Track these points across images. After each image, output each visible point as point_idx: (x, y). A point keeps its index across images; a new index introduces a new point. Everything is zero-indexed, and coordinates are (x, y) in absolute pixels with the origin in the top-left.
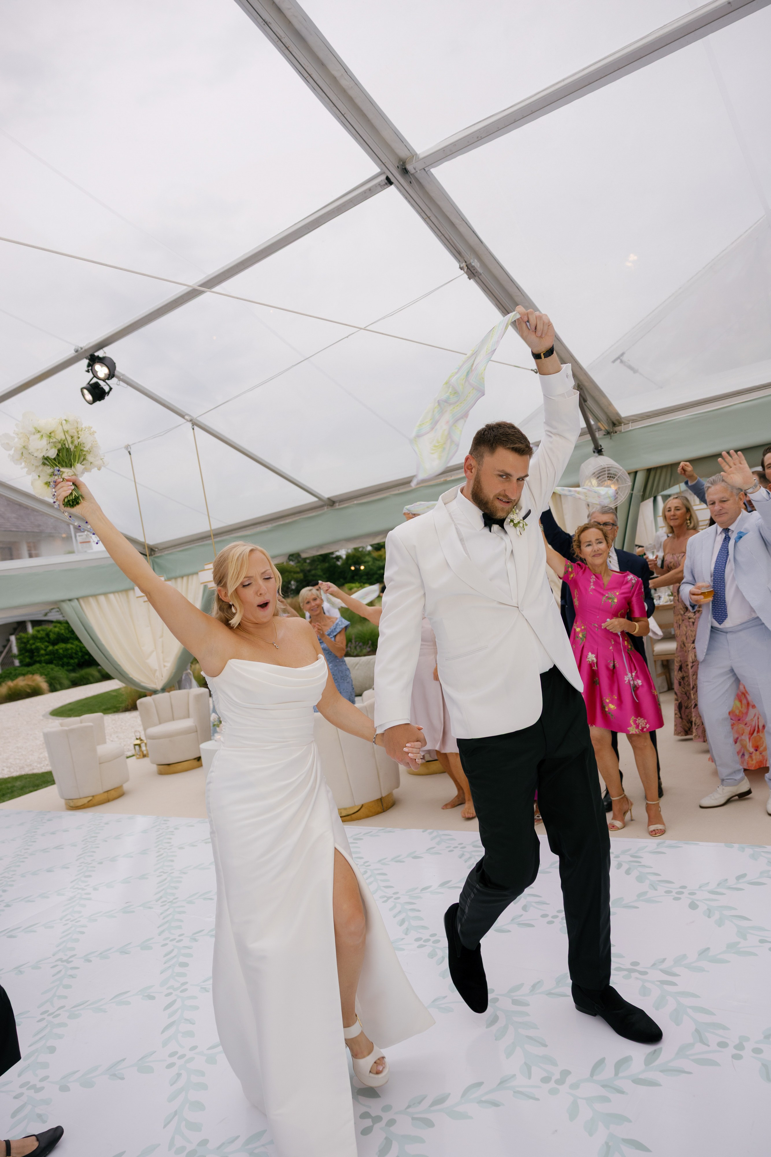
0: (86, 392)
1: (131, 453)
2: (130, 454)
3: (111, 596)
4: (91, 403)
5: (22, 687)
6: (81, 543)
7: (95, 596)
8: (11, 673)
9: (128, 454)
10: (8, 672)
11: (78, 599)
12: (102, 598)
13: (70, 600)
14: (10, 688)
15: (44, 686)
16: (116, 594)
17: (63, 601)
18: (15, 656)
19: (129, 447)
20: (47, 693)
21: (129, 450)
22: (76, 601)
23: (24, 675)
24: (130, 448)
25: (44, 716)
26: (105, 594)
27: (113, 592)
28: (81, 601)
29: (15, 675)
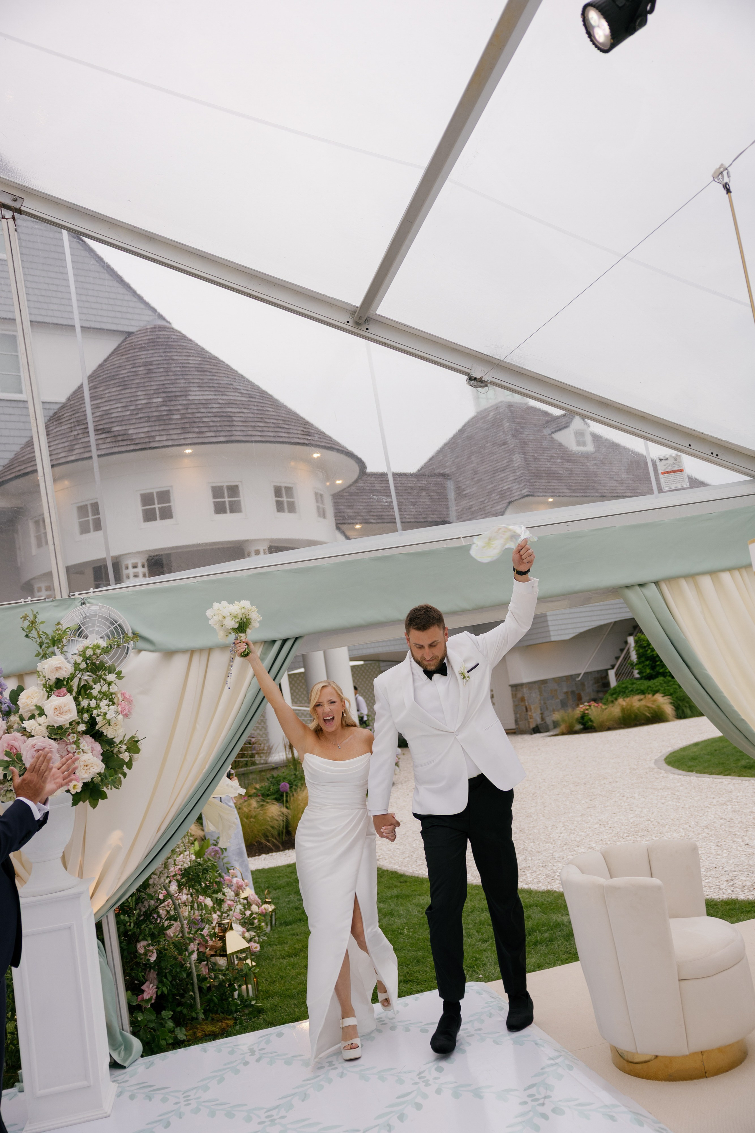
0: (594, 16)
1: (731, 189)
2: (728, 191)
3: (726, 577)
4: (606, 48)
5: (639, 709)
6: (664, 473)
7: (691, 577)
8: (626, 688)
9: (725, 192)
10: (624, 686)
11: (656, 583)
12: (706, 582)
13: (641, 585)
14: (623, 710)
15: (669, 709)
16: (736, 573)
17: (628, 587)
18: (632, 665)
19: (725, 173)
20: (673, 720)
21: (726, 180)
22: (653, 585)
23: (643, 692)
24: (729, 177)
25: (656, 762)
26: (712, 573)
27: (730, 570)
28: (664, 587)
29: (632, 690)
